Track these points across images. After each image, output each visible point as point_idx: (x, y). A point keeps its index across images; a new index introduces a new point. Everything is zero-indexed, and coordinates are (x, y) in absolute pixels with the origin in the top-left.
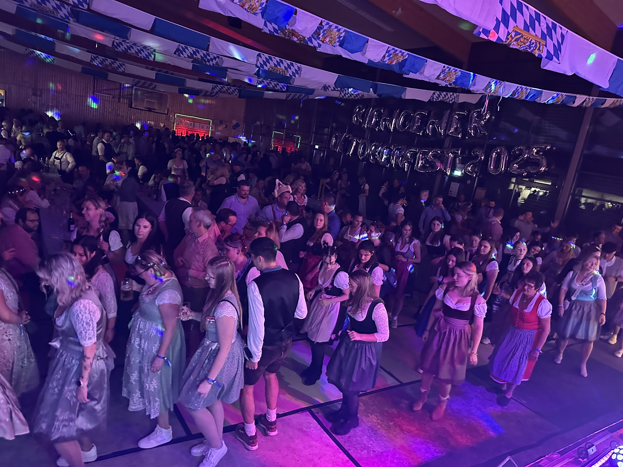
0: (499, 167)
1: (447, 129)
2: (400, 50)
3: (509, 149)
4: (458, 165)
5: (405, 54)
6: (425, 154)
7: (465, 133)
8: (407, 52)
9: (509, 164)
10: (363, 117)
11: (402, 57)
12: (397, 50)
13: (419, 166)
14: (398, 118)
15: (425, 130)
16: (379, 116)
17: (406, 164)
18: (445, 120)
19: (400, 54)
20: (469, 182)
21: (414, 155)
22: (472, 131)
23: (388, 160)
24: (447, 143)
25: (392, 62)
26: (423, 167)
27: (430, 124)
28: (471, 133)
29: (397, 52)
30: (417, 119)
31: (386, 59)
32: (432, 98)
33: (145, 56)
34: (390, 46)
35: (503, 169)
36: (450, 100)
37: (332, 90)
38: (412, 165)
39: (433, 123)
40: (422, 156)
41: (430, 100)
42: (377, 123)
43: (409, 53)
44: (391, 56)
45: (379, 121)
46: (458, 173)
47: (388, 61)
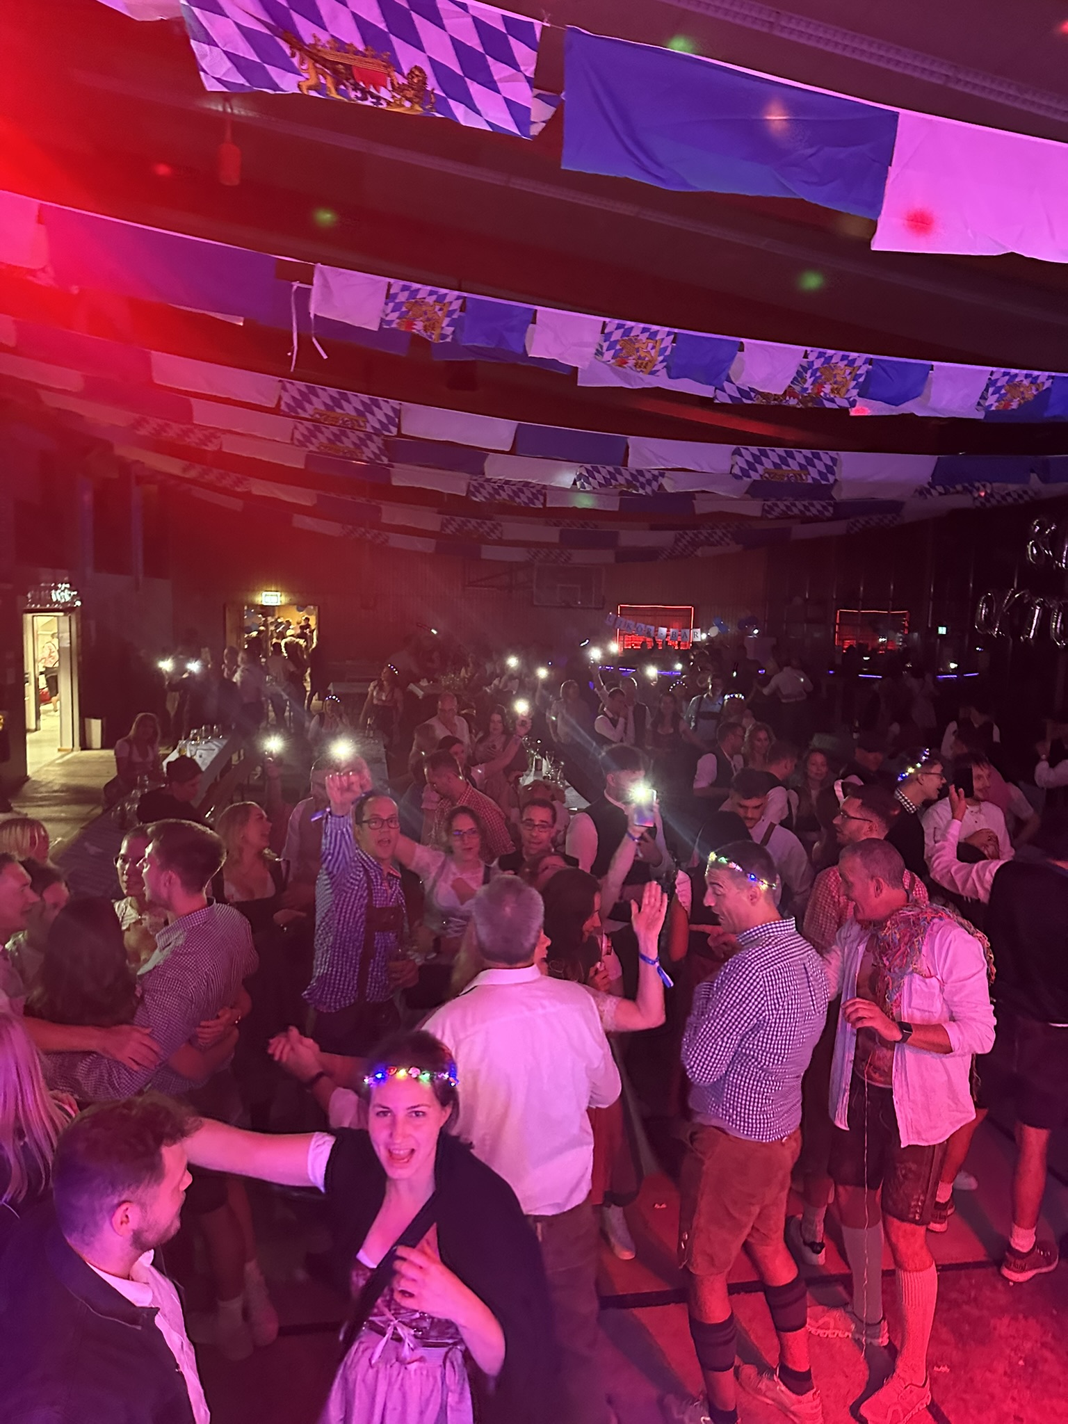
2: (1025, 372)
5: (1041, 380)
8: (1047, 373)
11: (1034, 388)
12: (1016, 375)
19: (1026, 382)
25: (1008, 403)
29: (1017, 380)
33: (526, 501)
34: (994, 369)
37: (941, 494)
43: (1054, 374)
44: (1003, 391)
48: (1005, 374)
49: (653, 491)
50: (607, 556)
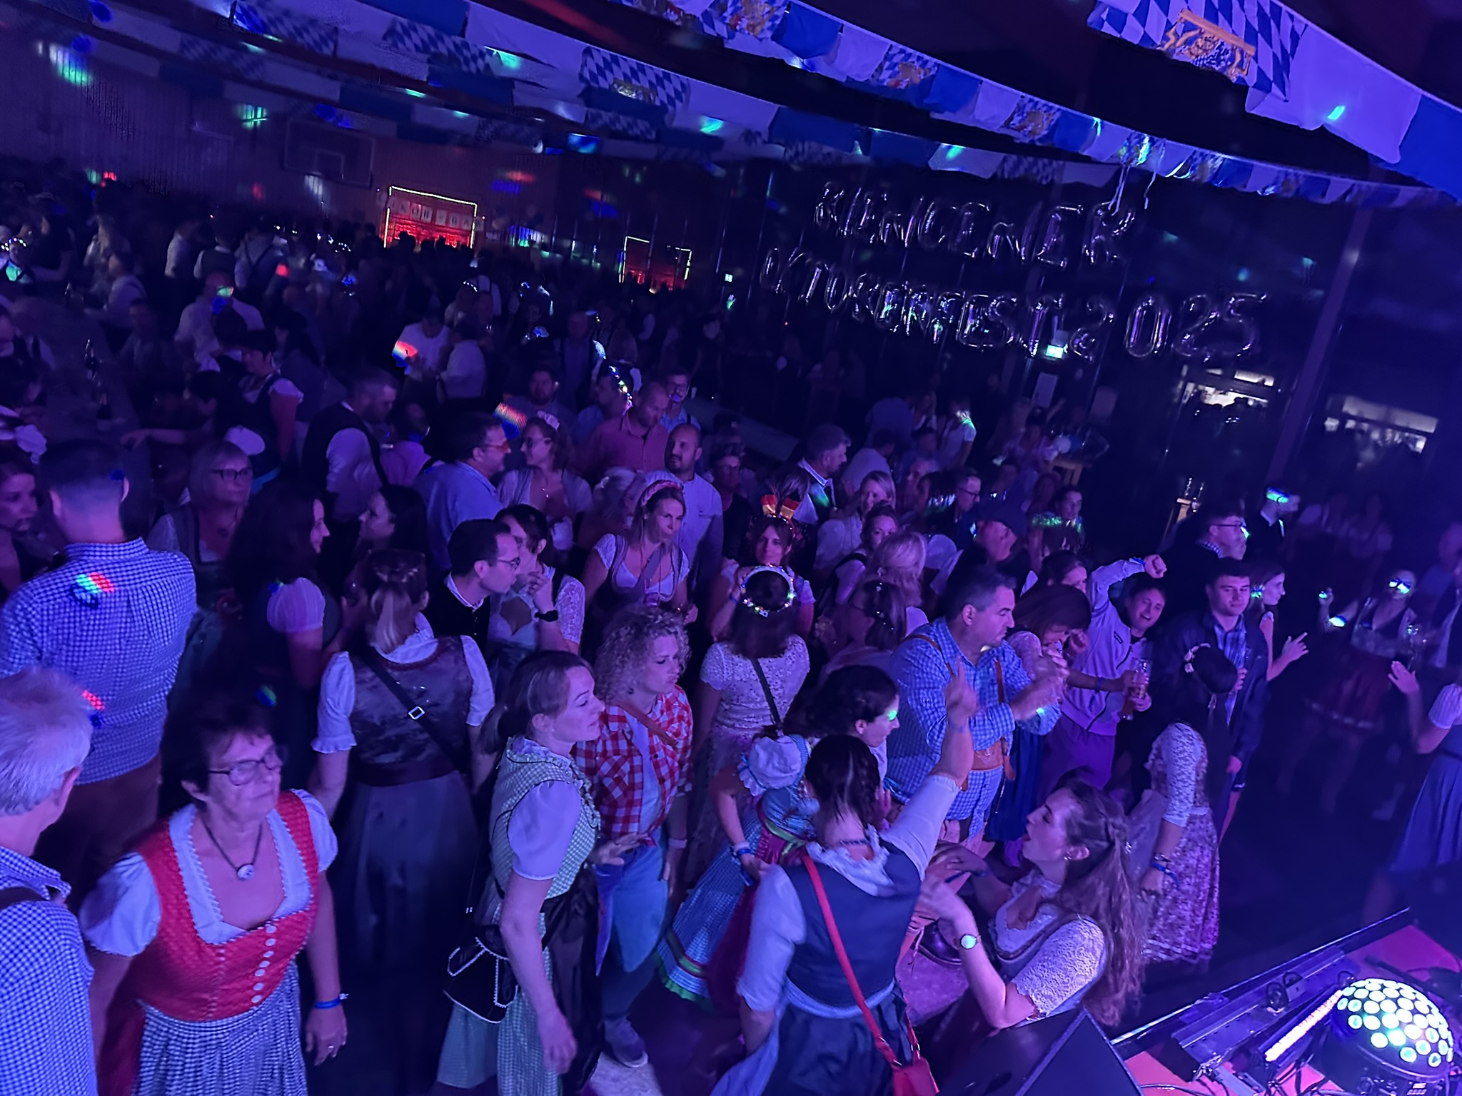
0: (1149, 341)
1: (1033, 246)
2: (918, 54)
3: (1175, 300)
4: (1057, 333)
5: (930, 65)
6: (980, 303)
7: (1077, 258)
8: (935, 60)
9: (1172, 333)
10: (842, 208)
11: (922, 71)
12: (910, 55)
13: (966, 331)
14: (921, 216)
15: (983, 247)
16: (878, 208)
17: (937, 326)
18: (1029, 226)
19: (917, 65)
20: (1079, 373)
21: (955, 308)
22: (1092, 253)
23: (895, 316)
24: (1033, 280)
25: (898, 83)
26: (976, 334)
27: (996, 233)
28: (1090, 257)
29: (911, 60)
30: (964, 222)
31: (885, 75)
32: (1000, 170)
34: (894, 43)
35: (1158, 345)
36: (1042, 178)
37: (764, 142)
38: (950, 328)
39: (1002, 231)
40: (975, 308)
41: (995, 175)
42: (872, 227)
43: (940, 62)
44: (897, 69)
46: (1055, 352)
47: (888, 80)
48: (902, 51)
49: (478, 70)
50: (388, 128)
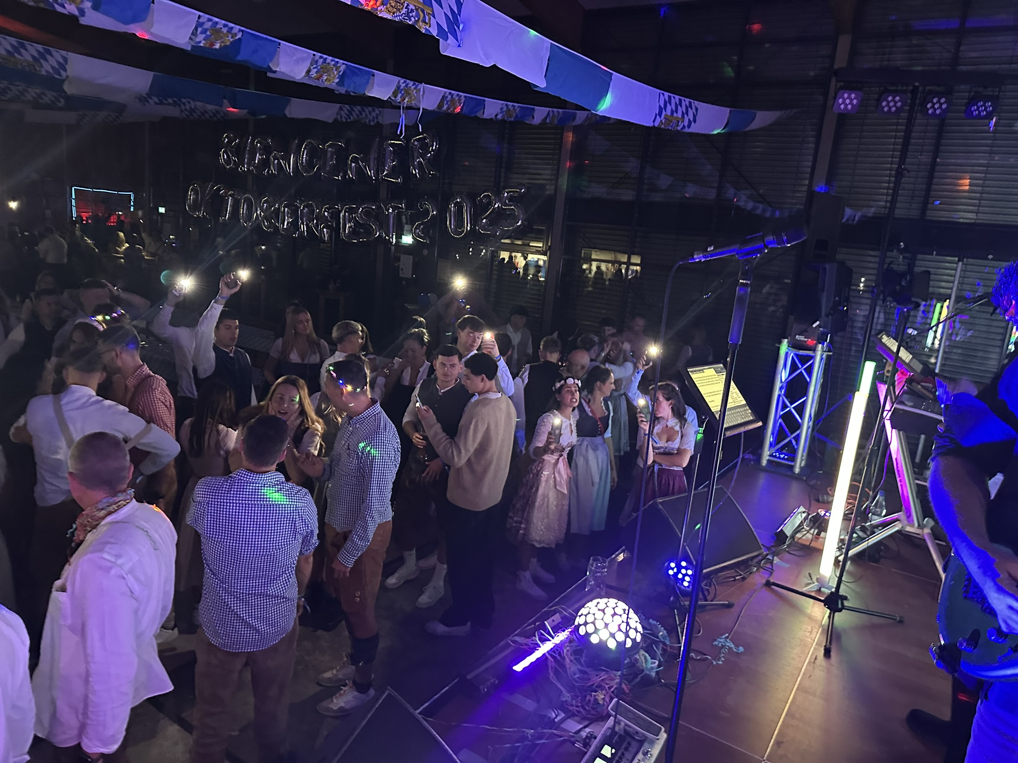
0: (463, 225)
1: (379, 170)
2: (223, 22)
3: (472, 197)
4: (407, 227)
5: (234, 31)
6: (351, 211)
7: (408, 176)
8: (238, 27)
9: (475, 220)
10: (239, 151)
11: (230, 36)
12: (217, 23)
13: (347, 232)
14: (298, 154)
15: (346, 173)
16: (267, 150)
17: (325, 230)
18: (373, 156)
19: (225, 30)
20: (425, 252)
21: (335, 215)
22: (417, 171)
23: (294, 225)
24: (383, 193)
25: (212, 44)
26: (354, 232)
27: (352, 162)
28: (416, 174)
29: (218, 26)
30: (329, 155)
31: (200, 38)
32: (339, 117)
34: (201, 14)
35: (469, 229)
36: (370, 121)
37: (156, 103)
38: (335, 230)
39: (355, 160)
40: (349, 215)
41: (336, 120)
42: (265, 163)
43: (243, 28)
44: (208, 33)
45: (268, 159)
46: (407, 240)
47: (204, 42)
48: (209, 20)
